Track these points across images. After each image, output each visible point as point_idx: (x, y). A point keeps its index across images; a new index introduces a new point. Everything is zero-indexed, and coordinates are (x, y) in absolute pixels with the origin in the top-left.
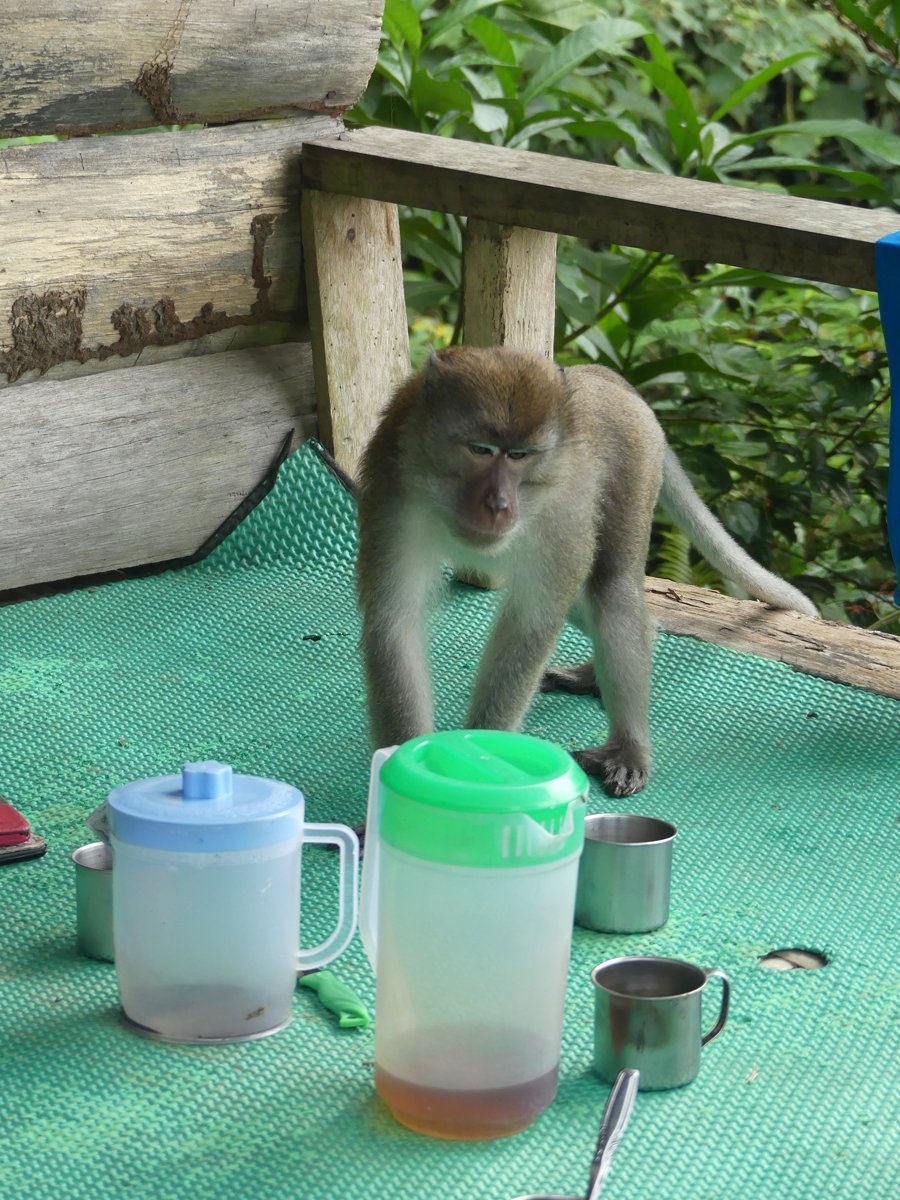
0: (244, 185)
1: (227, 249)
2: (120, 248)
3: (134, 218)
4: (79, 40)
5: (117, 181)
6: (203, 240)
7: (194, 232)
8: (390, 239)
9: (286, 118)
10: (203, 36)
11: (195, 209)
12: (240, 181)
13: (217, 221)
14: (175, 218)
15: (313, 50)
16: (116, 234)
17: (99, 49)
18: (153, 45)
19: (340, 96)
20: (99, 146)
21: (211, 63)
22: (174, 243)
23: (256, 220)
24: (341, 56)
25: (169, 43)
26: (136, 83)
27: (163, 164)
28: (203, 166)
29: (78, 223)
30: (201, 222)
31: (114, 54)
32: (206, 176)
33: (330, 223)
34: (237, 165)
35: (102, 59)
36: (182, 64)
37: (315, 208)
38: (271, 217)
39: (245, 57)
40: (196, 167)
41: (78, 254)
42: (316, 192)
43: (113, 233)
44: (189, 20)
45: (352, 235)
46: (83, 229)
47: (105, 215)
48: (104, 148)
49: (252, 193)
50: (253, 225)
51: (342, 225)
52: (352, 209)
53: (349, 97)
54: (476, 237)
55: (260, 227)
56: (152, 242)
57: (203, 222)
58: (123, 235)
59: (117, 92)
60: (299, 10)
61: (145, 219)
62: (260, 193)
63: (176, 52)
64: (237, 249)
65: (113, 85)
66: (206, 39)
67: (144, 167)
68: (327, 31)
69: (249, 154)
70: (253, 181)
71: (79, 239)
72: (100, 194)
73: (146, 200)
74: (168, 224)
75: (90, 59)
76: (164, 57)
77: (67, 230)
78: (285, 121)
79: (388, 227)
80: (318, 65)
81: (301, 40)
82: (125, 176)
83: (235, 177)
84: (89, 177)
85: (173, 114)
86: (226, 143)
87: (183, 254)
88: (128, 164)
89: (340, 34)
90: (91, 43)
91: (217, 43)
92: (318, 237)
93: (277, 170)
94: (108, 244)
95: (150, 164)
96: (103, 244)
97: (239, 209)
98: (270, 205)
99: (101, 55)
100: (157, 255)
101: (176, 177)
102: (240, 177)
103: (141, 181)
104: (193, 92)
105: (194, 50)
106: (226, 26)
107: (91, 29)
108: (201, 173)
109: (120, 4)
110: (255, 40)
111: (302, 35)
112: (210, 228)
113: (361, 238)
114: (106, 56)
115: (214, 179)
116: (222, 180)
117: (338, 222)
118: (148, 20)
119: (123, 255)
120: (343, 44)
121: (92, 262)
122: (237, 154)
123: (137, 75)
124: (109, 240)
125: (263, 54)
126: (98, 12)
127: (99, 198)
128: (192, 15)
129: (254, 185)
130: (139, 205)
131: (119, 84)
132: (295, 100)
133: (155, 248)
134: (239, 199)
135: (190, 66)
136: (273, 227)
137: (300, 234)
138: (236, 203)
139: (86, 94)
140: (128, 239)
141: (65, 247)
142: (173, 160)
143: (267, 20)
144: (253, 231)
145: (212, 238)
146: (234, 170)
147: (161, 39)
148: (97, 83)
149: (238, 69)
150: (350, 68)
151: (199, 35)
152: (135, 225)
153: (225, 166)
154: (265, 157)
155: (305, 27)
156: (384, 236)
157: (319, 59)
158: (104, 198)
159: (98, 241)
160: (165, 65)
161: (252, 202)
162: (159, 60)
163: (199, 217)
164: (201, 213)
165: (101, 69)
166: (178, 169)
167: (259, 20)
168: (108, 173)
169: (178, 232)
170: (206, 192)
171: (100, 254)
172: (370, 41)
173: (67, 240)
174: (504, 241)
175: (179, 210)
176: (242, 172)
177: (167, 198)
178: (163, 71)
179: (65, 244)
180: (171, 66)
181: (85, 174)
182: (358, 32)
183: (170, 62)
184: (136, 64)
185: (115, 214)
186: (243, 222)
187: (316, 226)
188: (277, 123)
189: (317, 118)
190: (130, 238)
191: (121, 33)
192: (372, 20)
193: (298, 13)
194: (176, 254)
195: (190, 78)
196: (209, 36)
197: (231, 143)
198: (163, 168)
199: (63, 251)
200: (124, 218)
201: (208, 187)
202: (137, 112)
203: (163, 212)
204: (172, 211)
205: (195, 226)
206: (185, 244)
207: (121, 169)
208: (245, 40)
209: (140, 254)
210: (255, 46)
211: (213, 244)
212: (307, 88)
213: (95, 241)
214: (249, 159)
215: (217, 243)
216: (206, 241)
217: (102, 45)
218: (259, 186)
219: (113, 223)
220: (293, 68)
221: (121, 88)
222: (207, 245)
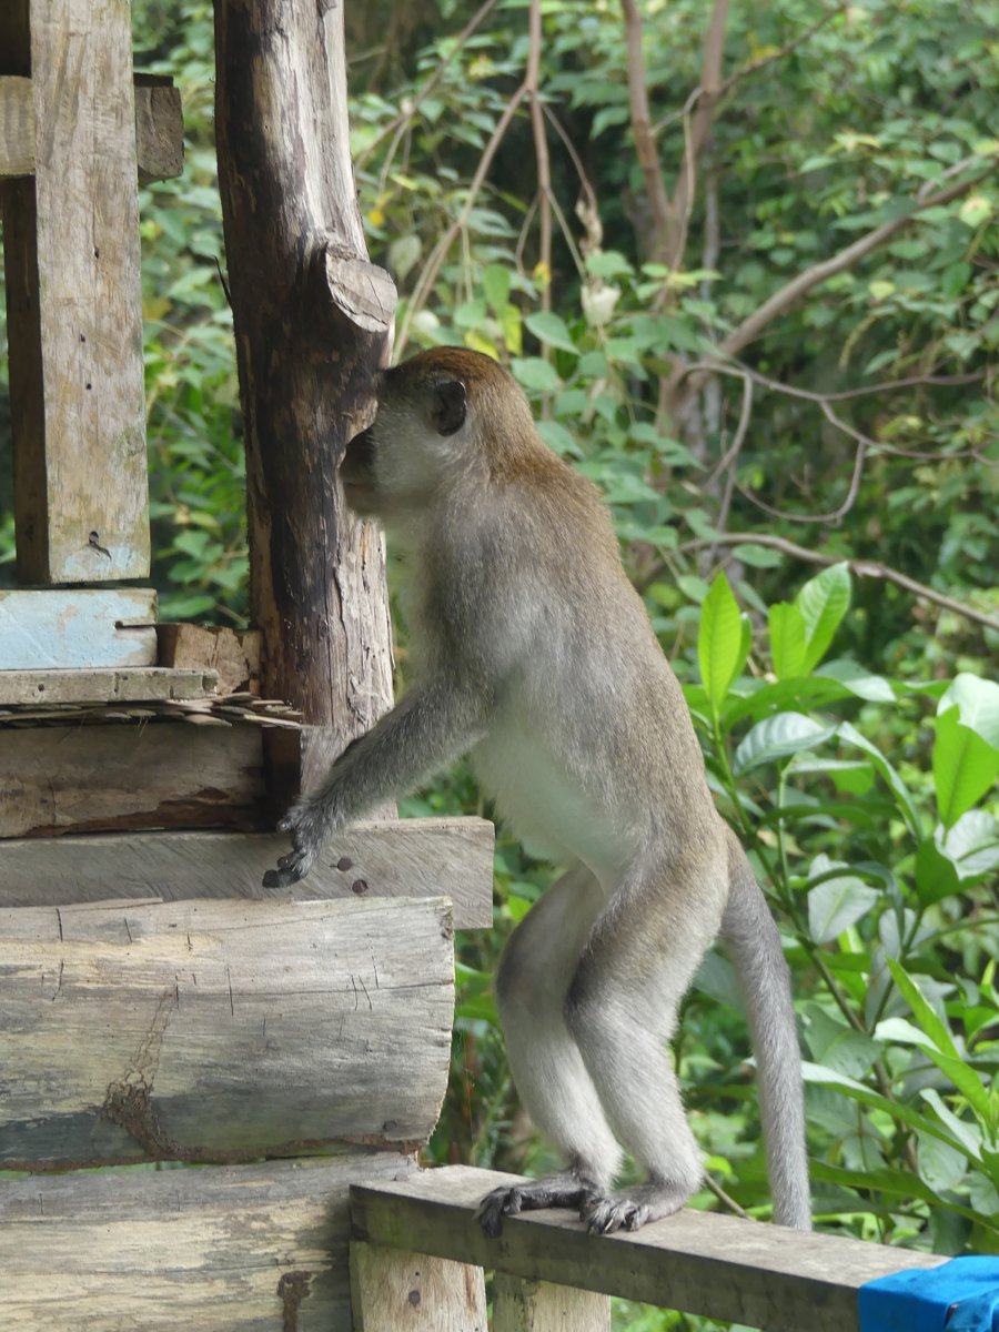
0: (268, 1235)
1: (246, 1313)
2: (91, 1310)
3: (110, 1273)
4: (13, 1054)
5: (88, 1228)
6: (208, 1302)
7: (196, 1292)
8: (471, 1303)
9: (335, 1155)
10: (190, 1051)
11: (198, 1264)
12: (263, 1231)
13: (229, 1279)
14: (170, 1275)
15: (354, 1069)
16: (85, 1292)
17: (42, 1066)
18: (120, 1061)
19: (405, 1130)
20: (68, 1186)
21: (207, 1085)
22: (167, 1305)
23: (286, 1278)
24: (396, 1079)
25: (141, 1060)
26: (104, 1108)
27: (156, 1208)
28: (212, 1212)
29: (31, 1277)
30: (206, 1280)
31: (67, 1073)
32: (215, 1224)
33: (384, 1283)
34: (262, 1211)
35: (49, 1078)
36: (166, 1086)
37: (362, 1264)
38: (307, 1275)
39: (255, 1078)
40: (202, 1213)
41: (30, 1315)
42: (364, 1244)
43: (79, 1291)
44: (170, 1032)
45: (414, 1298)
46: (37, 1286)
47: (67, 1268)
48: (74, 1188)
49: (280, 1245)
50: (281, 1285)
51: (401, 1286)
52: (417, 1265)
53: (417, 1130)
54: (501, 1294)
55: (292, 1288)
56: (135, 1303)
57: (209, 1280)
58: (93, 1293)
59: (82, 1120)
60: (328, 1021)
61: (124, 1274)
62: (292, 1245)
63: (155, 1070)
64: (259, 1314)
65: (71, 1110)
66: (195, 1055)
67: (127, 1212)
68: (370, 1047)
69: (278, 1198)
70: (282, 1230)
71: (32, 1297)
72: (63, 1242)
73: (127, 1251)
74: (158, 1281)
75: (32, 1077)
76: (139, 1076)
77: (14, 1286)
78: (334, 1159)
79: (468, 1289)
80: (358, 1089)
81: (336, 1057)
82: (99, 1222)
83: (255, 1225)
84: (50, 1223)
85: (168, 1147)
86: (246, 1184)
87: (181, 1318)
88: (105, 1208)
89: (390, 1052)
90: (31, 1059)
91: (212, 1060)
92: (365, 1301)
93: (318, 1218)
94: (73, 1304)
95: (136, 1209)
96: (62, 1304)
97: (260, 1265)
98: (309, 1260)
99: (49, 1073)
100: (145, 1319)
101: (172, 1224)
102: (264, 1225)
103: (123, 1228)
104: (190, 1120)
105: (180, 1068)
106: (222, 1040)
107: (28, 1041)
108: (208, 1220)
109: (69, 1011)
110: (266, 1056)
111: (334, 1052)
112: (220, 1287)
113: (428, 1302)
114: (54, 1074)
115: (225, 1227)
116: (240, 1230)
117: (395, 1282)
118: (110, 1031)
119: (93, 1319)
120: (396, 1063)
121: (51, 1326)
122: (264, 1197)
123: (103, 1098)
124: (74, 1298)
125: (279, 1074)
126: (36, 1021)
127: (61, 1248)
128: (173, 1026)
129: (284, 1236)
130: (118, 1257)
131: (79, 1109)
132: (340, 1132)
133: (139, 1311)
134: (260, 1252)
135: (177, 1087)
136: (310, 1288)
137: (349, 1296)
138: (257, 1256)
139: (35, 1121)
140: (101, 1299)
141: (12, 1307)
142: (168, 1205)
143: (281, 1033)
144: (280, 1292)
145: (222, 1300)
146: (254, 1218)
147: (131, 1054)
148: (48, 1107)
149: (248, 1093)
150: (409, 1092)
151: (184, 1050)
152: (113, 1281)
153: (243, 1212)
154: (302, 1202)
155: (339, 1042)
156: (463, 1300)
157: (363, 1082)
158: (68, 1248)
159: (59, 1300)
160: (140, 1086)
161: (280, 1257)
162: (131, 1080)
163: (204, 1274)
164: (206, 1268)
165: (49, 1090)
166: (176, 1214)
167: (269, 1033)
168: (77, 1218)
169: (172, 1291)
170: (214, 1242)
171: (61, 1316)
172: (435, 1059)
173: (14, 1298)
174: (528, 1299)
175: (174, 1265)
176: (266, 1218)
177: (158, 1250)
178: (140, 1095)
179: (12, 1303)
180: (151, 1088)
181: (43, 1218)
182: (416, 1049)
183: (148, 1083)
184: (101, 1086)
185: (83, 1268)
186: (268, 1280)
187: (364, 1287)
188: (323, 1161)
189: (380, 1155)
190: (106, 1298)
191: (72, 1047)
192: (437, 1034)
193: (326, 1025)
194: (170, 1318)
195: (179, 1104)
196: (200, 1051)
197: (254, 1184)
198: (155, 1213)
199: (9, 1312)
200: (96, 1273)
201: (217, 1237)
202: (116, 1145)
203: (152, 1267)
204: (166, 1266)
205: (197, 1285)
206: (182, 1306)
207: (97, 1214)
208: (251, 1057)
209: (120, 1317)
210: (266, 1064)
211: (223, 1307)
212: (352, 1118)
213: (54, 1300)
214: (278, 1205)
215: (231, 1306)
216: (214, 1303)
217: (46, 1061)
218: (292, 1236)
219: (79, 1279)
220: (326, 1092)
221: (84, 1114)
222: (215, 1308)
